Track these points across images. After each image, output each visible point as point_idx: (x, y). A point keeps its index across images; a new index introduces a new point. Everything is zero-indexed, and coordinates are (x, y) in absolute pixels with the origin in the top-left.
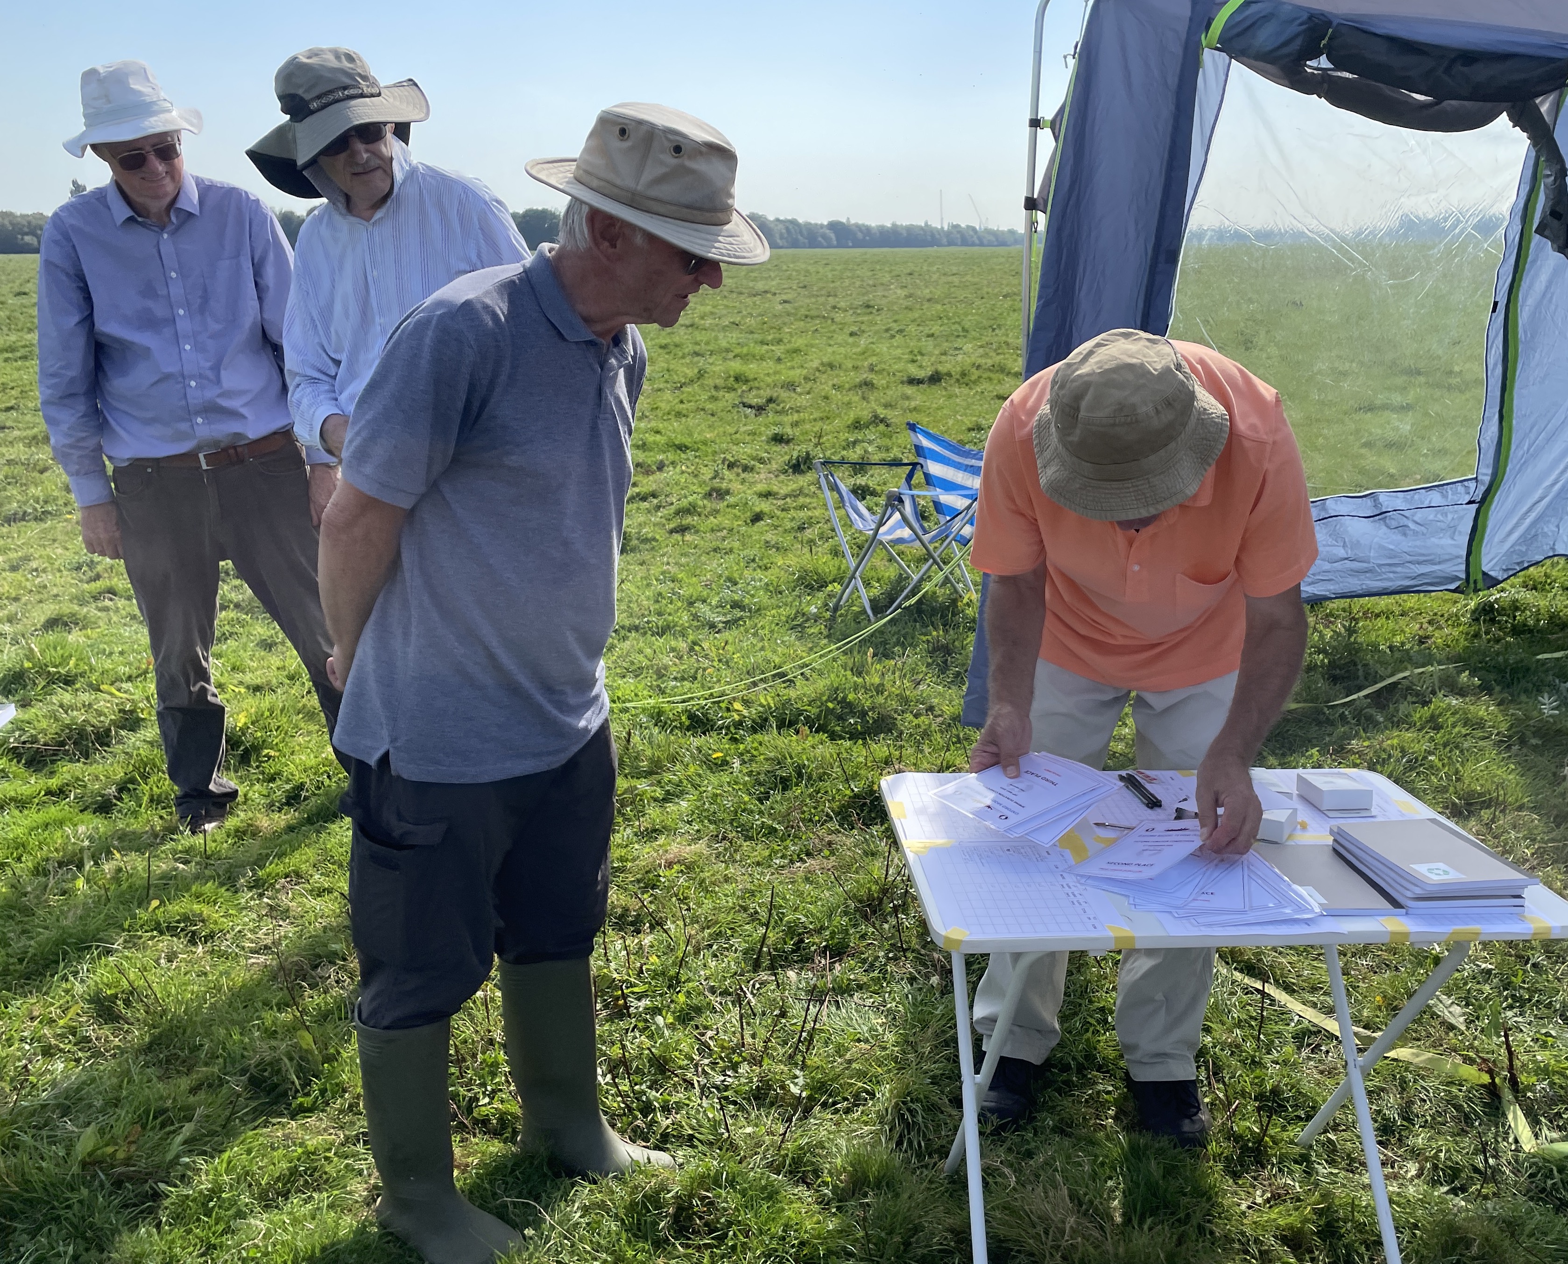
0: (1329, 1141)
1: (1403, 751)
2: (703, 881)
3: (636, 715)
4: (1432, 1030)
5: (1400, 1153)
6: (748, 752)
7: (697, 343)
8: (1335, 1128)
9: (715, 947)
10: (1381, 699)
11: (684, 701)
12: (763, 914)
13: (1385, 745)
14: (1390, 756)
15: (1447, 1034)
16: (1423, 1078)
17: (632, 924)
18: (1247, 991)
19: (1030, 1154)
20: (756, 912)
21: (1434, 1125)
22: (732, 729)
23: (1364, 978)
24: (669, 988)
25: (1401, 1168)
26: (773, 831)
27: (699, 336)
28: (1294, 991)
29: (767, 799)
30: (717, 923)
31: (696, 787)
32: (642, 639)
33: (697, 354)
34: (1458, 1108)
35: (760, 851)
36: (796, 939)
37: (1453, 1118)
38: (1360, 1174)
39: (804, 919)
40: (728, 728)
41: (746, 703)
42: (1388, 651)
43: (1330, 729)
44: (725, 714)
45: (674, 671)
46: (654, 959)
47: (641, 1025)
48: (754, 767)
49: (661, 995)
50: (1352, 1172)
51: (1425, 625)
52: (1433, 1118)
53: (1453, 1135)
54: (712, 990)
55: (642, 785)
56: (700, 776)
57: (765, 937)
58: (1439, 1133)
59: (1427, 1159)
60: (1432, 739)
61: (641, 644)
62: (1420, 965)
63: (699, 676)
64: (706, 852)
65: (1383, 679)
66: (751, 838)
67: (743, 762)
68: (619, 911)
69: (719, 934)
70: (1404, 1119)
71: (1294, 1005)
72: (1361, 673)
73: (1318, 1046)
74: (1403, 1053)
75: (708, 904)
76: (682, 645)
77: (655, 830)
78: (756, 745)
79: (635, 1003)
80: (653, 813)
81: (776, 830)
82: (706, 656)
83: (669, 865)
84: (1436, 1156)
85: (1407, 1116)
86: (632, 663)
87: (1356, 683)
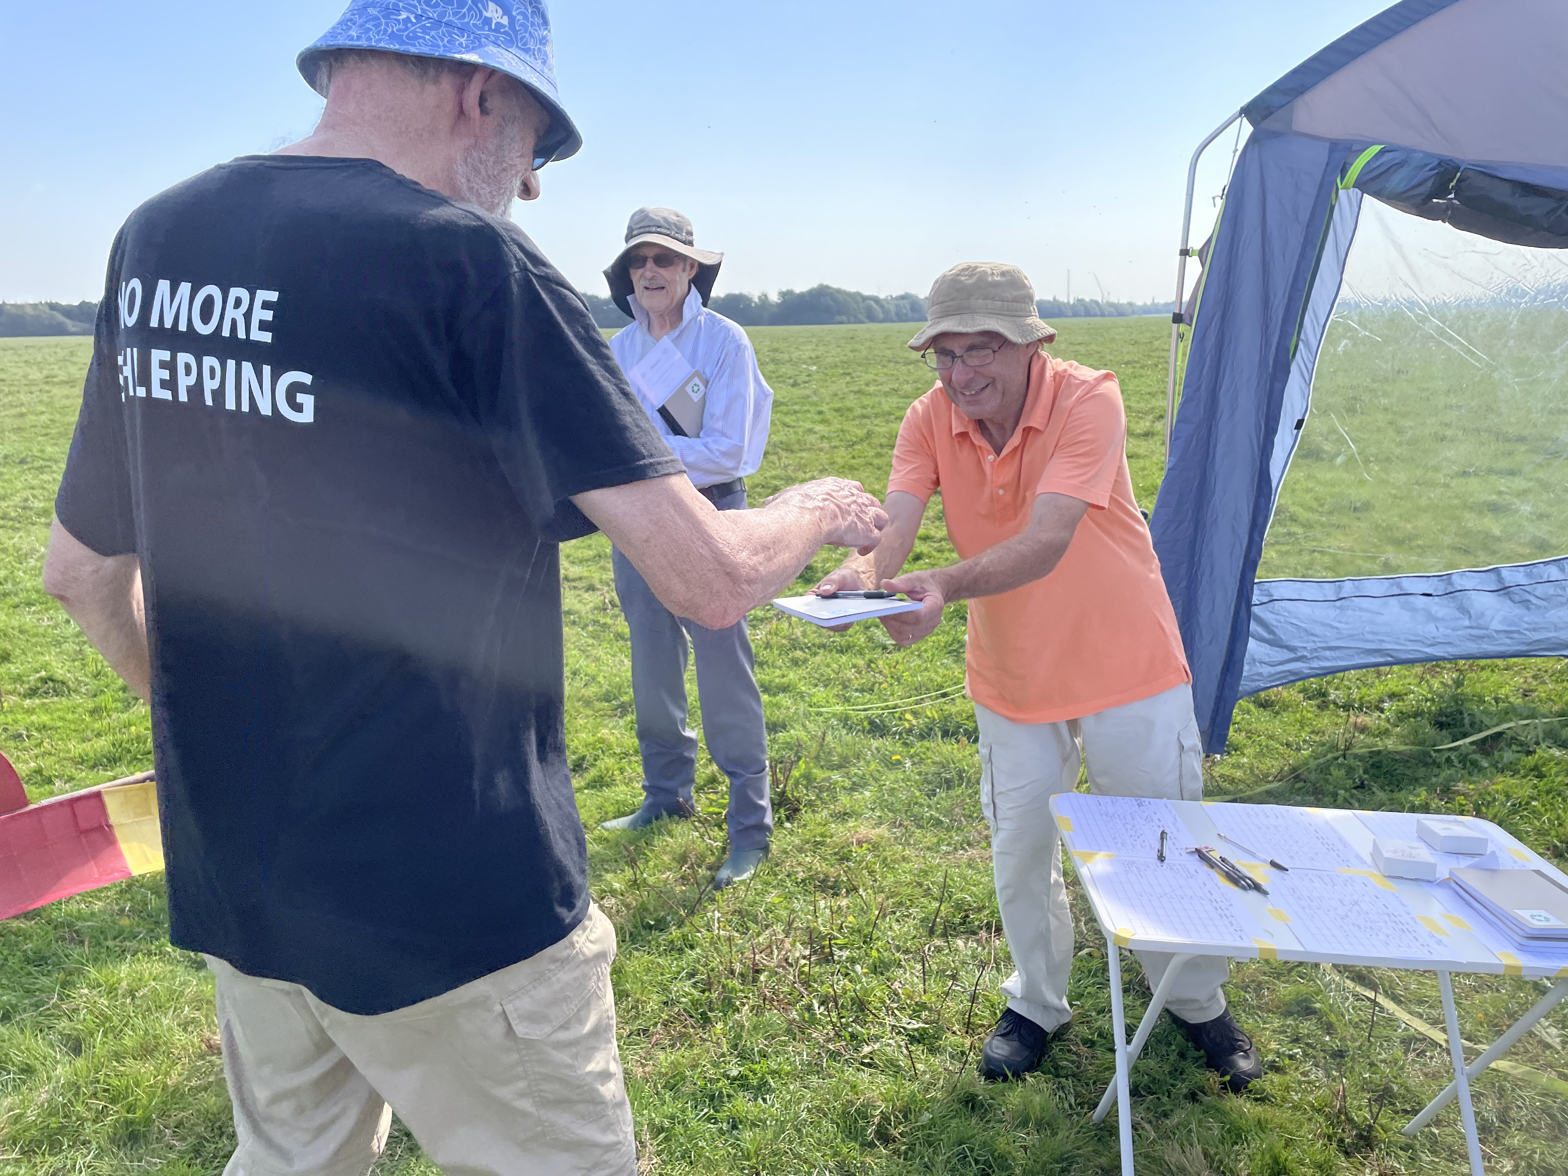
0: (1433, 1134)
1: (1508, 797)
2: (885, 859)
3: (828, 719)
4: (1530, 1048)
5: (1496, 1150)
6: (918, 755)
7: (864, 407)
8: (1438, 1123)
9: (898, 914)
10: (1487, 746)
11: (865, 710)
12: (935, 891)
13: (1490, 789)
14: (1495, 800)
15: (1544, 1052)
16: (1520, 1088)
17: (832, 888)
18: (1357, 997)
19: (1166, 1115)
20: (929, 889)
21: (1529, 1129)
22: (904, 735)
23: (1467, 996)
24: (865, 942)
25: (1497, 1163)
26: (939, 823)
27: (866, 401)
28: (1401, 1002)
29: (935, 795)
30: (898, 894)
31: (876, 780)
32: (829, 656)
33: (864, 416)
34: (1552, 1116)
35: (930, 839)
36: (963, 914)
37: (1547, 1125)
38: (1460, 1164)
39: (969, 899)
40: (901, 734)
41: (915, 713)
42: (1493, 702)
43: (1436, 771)
44: (899, 723)
45: (856, 684)
46: (851, 918)
47: (843, 970)
48: (923, 768)
49: (858, 948)
50: (1452, 1162)
51: (1530, 680)
52: (1529, 1123)
53: (1546, 1139)
54: (898, 948)
55: (836, 776)
56: (879, 771)
57: (939, 910)
58: (1534, 1137)
59: (1522, 1158)
60: (1535, 787)
61: (829, 660)
62: (1520, 988)
63: (876, 689)
64: (887, 834)
65: (1488, 728)
66: (922, 827)
67: (914, 764)
68: (822, 876)
69: (901, 904)
70: (1502, 1121)
71: (1401, 1014)
72: (1467, 721)
73: (1423, 1052)
74: (1502, 1065)
75: (891, 878)
76: (861, 662)
77: (845, 814)
78: (923, 750)
79: (837, 952)
80: (844, 800)
81: (942, 822)
82: (880, 672)
83: (860, 843)
84: (1530, 1156)
85: (1504, 1119)
86: (822, 675)
87: (1462, 730)
